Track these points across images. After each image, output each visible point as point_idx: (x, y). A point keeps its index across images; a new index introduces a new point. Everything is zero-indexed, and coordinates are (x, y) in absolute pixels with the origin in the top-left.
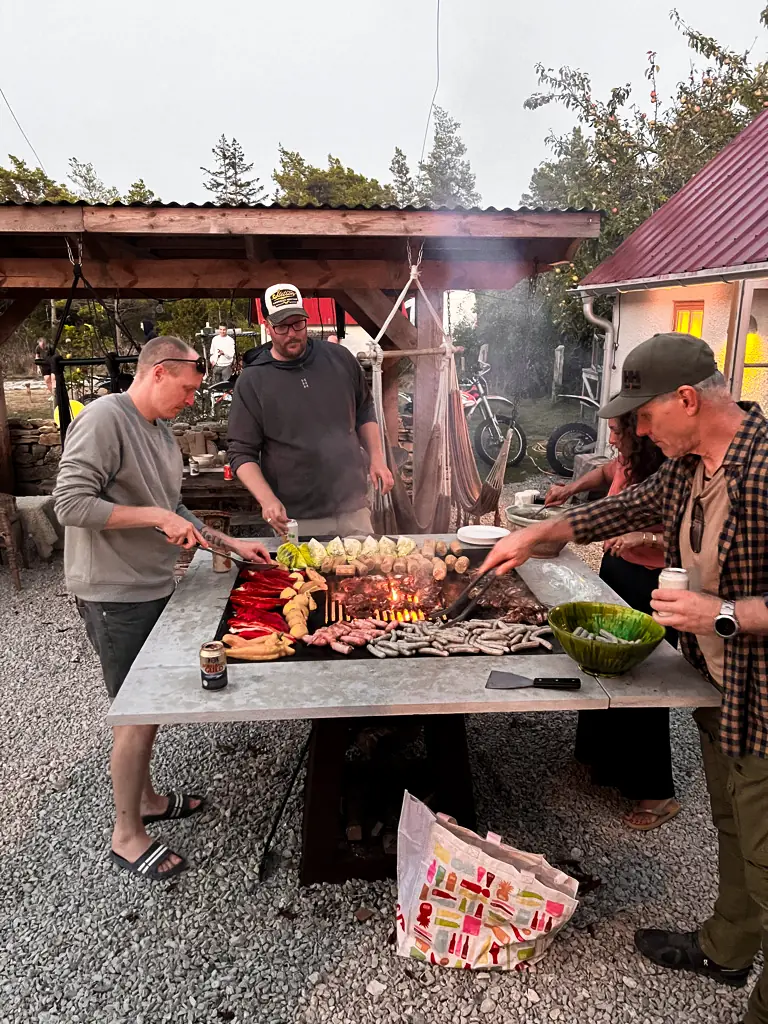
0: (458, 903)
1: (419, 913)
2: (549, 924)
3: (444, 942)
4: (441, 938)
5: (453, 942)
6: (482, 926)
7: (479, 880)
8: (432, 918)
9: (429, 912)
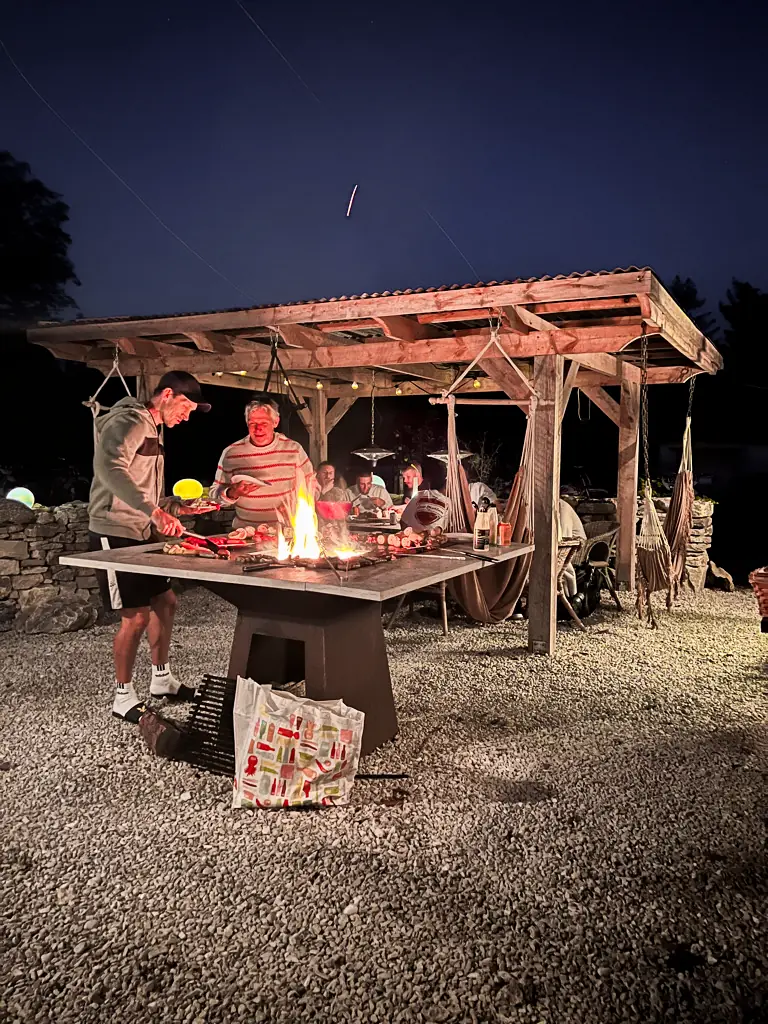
0: (276, 753)
1: (247, 765)
2: (344, 752)
3: (267, 785)
4: (264, 781)
5: (274, 786)
6: (295, 770)
7: (291, 726)
8: (257, 766)
9: (256, 762)
